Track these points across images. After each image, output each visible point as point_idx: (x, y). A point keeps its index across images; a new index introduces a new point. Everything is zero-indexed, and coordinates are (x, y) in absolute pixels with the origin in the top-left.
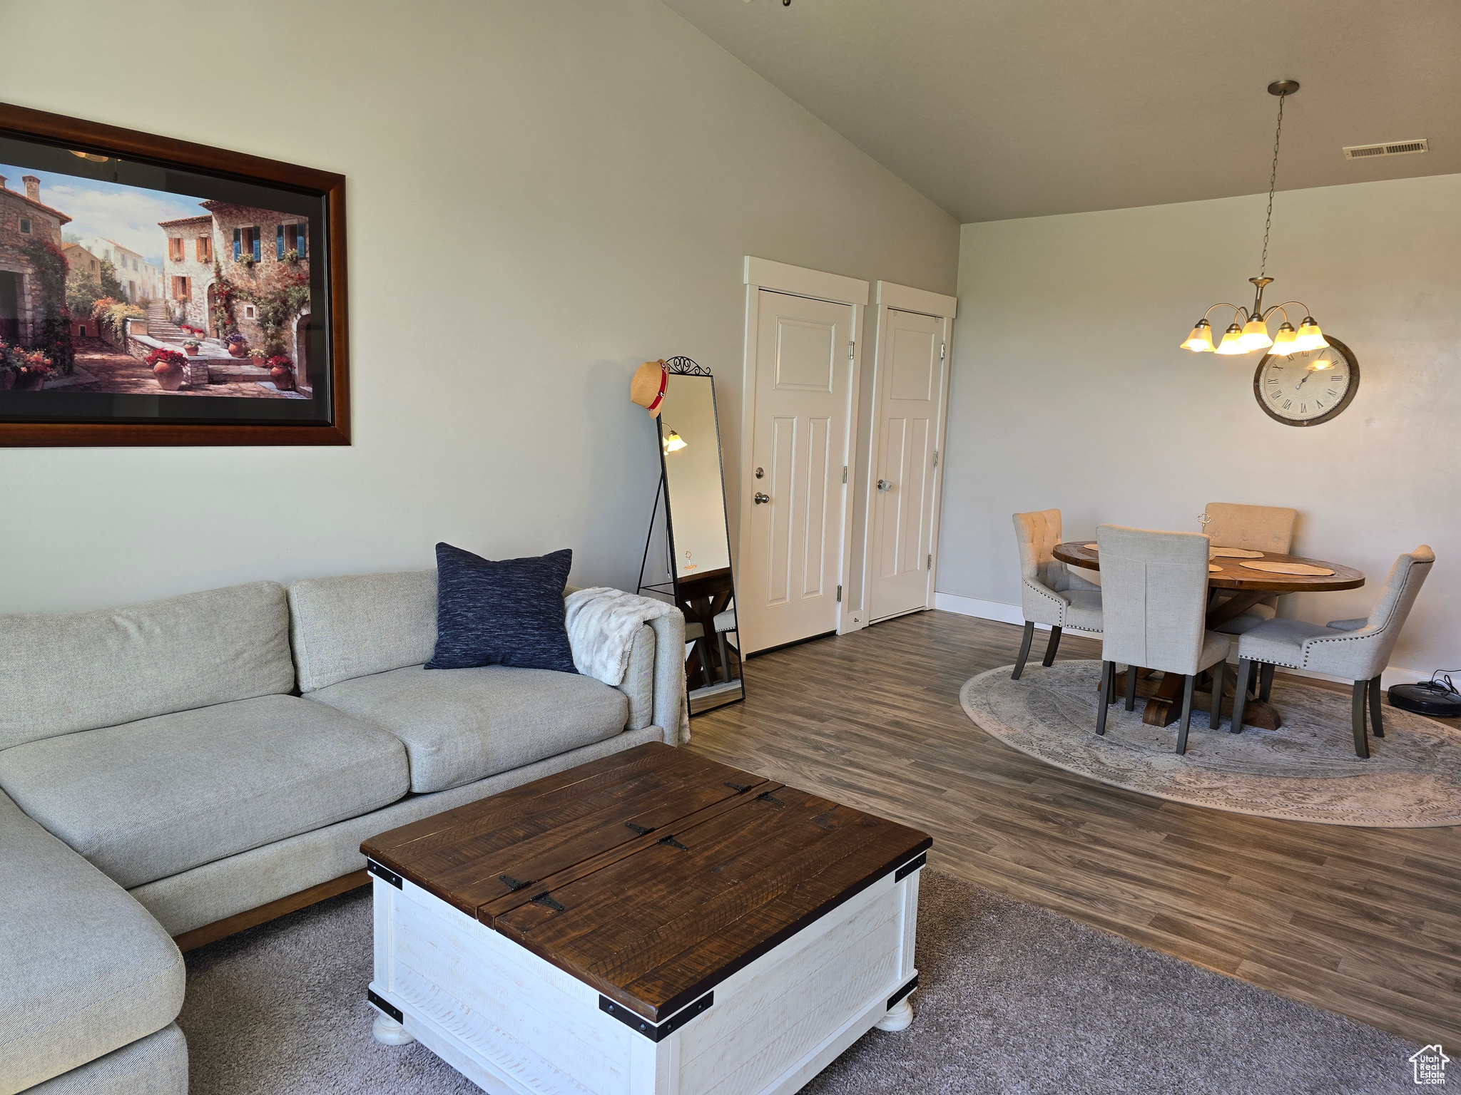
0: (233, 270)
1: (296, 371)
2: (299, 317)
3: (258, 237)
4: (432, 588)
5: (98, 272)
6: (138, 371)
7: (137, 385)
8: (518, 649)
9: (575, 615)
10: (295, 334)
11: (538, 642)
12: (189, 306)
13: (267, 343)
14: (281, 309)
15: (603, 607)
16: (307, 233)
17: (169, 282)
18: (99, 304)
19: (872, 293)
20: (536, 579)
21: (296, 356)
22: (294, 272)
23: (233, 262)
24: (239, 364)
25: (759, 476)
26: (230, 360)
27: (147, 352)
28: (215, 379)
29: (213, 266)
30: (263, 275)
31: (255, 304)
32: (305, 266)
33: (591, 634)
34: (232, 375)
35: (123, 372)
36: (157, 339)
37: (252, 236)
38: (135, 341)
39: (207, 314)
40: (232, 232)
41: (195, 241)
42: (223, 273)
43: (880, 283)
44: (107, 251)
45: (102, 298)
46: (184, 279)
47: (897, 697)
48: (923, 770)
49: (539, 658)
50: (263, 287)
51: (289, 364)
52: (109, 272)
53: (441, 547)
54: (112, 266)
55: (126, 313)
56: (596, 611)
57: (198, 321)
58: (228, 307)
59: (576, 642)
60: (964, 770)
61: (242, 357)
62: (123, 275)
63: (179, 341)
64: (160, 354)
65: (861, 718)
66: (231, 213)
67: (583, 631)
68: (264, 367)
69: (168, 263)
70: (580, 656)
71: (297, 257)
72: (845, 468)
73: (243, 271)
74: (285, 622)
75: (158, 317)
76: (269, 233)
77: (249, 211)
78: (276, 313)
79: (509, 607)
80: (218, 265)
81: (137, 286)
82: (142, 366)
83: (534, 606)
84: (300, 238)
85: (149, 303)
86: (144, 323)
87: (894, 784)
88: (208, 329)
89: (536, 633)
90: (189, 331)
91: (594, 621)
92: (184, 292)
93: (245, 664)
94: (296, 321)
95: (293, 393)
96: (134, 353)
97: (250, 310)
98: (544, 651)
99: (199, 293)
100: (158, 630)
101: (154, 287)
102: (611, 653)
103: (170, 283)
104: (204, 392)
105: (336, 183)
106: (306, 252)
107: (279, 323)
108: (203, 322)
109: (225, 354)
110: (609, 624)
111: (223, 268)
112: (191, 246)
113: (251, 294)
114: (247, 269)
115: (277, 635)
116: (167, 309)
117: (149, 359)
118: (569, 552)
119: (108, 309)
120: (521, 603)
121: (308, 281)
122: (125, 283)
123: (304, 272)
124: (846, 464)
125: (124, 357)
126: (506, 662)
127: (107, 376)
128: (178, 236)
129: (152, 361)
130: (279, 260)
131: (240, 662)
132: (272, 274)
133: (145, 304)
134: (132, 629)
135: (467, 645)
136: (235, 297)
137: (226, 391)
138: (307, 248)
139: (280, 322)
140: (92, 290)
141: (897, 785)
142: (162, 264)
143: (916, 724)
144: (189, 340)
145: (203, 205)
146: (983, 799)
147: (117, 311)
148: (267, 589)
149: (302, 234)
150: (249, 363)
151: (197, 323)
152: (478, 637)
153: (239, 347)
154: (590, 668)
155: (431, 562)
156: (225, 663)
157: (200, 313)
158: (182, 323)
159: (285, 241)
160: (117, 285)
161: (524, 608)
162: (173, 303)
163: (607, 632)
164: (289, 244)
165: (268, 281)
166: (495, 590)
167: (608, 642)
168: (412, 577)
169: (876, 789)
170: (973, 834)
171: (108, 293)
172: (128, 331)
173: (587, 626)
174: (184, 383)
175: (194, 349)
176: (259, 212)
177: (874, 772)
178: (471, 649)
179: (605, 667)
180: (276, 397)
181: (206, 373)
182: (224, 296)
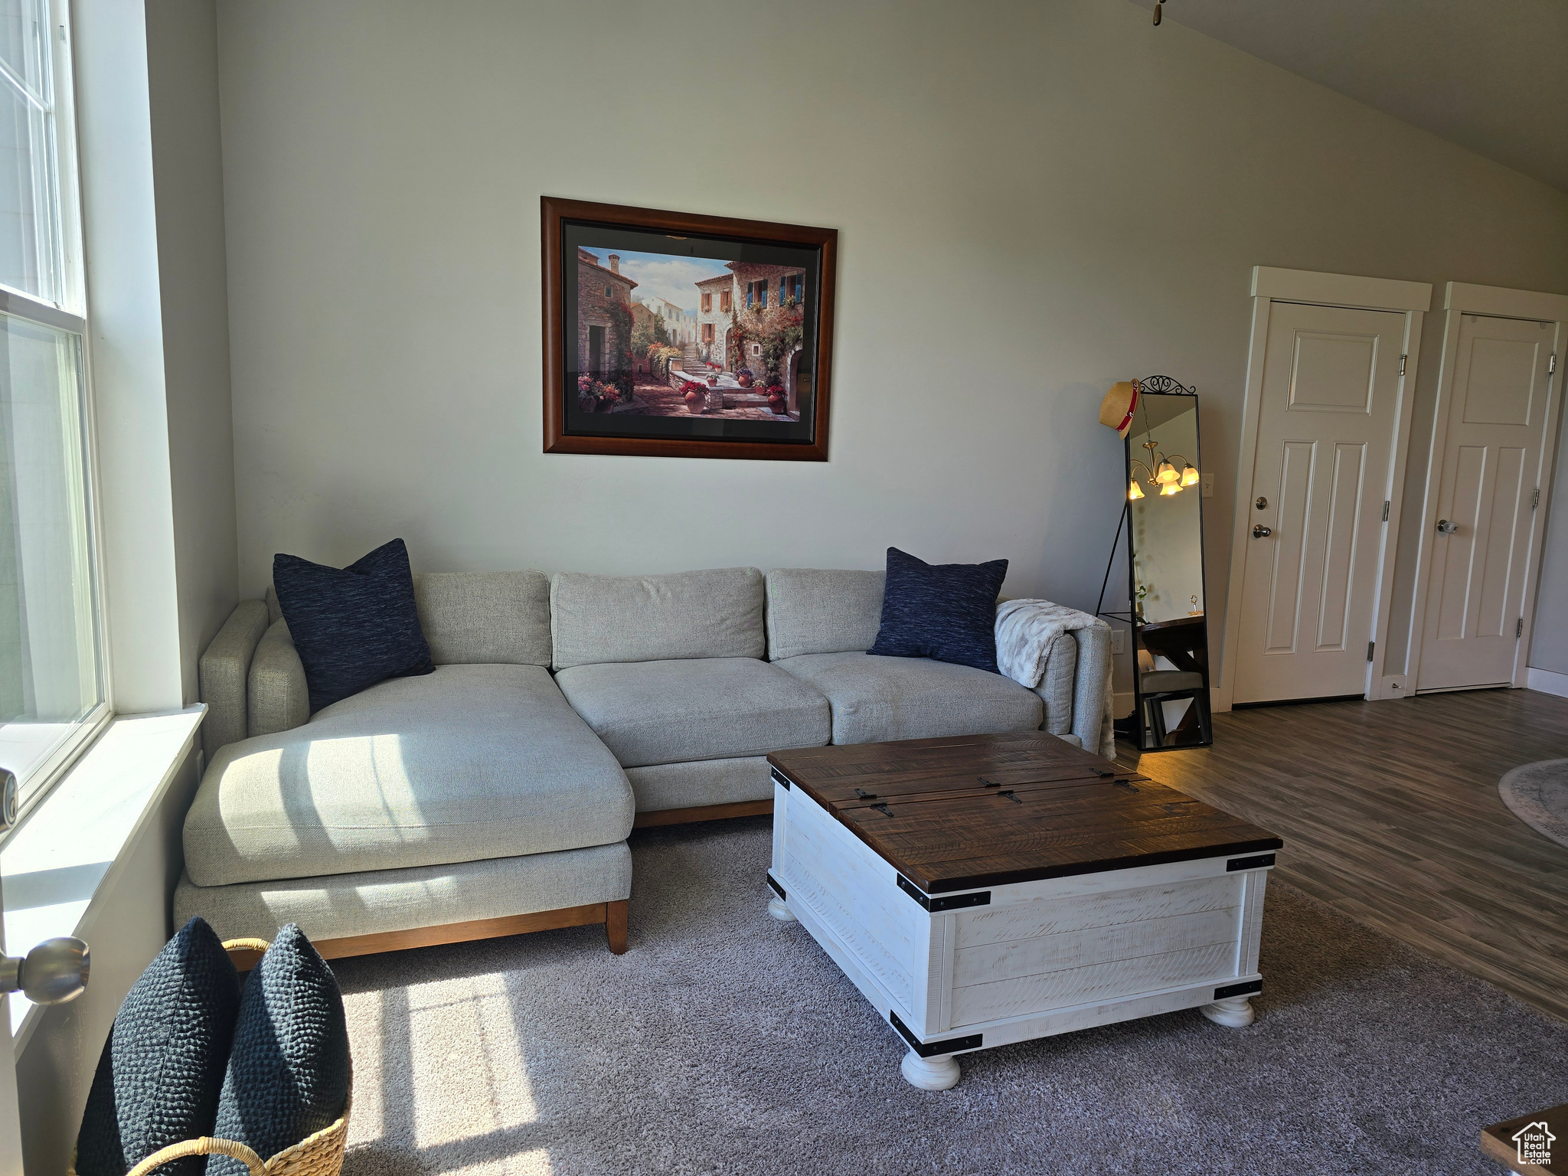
0: (745, 315)
1: (788, 398)
2: (793, 352)
3: (766, 288)
4: (881, 587)
5: (653, 324)
6: (675, 399)
7: (673, 409)
8: (945, 644)
9: (1003, 620)
10: (789, 367)
11: (963, 640)
12: (712, 347)
13: (767, 375)
14: (780, 347)
15: (1030, 614)
16: (804, 282)
17: (700, 328)
18: (652, 347)
19: (1437, 297)
20: (968, 583)
21: (789, 385)
22: (791, 314)
23: (746, 310)
24: (745, 392)
25: (1261, 506)
26: (739, 390)
27: (681, 384)
28: (728, 405)
29: (731, 314)
30: (767, 319)
31: (760, 343)
32: (801, 309)
33: (1014, 639)
34: (740, 402)
35: (665, 400)
36: (689, 374)
37: (762, 287)
38: (674, 375)
39: (725, 353)
40: (747, 286)
41: (720, 295)
42: (739, 319)
43: (1450, 285)
44: (659, 307)
45: (654, 343)
46: (710, 325)
47: (1411, 767)
48: (1402, 837)
49: (963, 655)
50: (767, 330)
51: (783, 392)
52: (660, 323)
53: (892, 552)
54: (662, 318)
55: (669, 354)
56: (1022, 617)
57: (718, 359)
58: (740, 346)
59: (1001, 645)
60: (1459, 846)
61: (748, 387)
62: (669, 325)
63: (705, 375)
64: (690, 385)
65: (1350, 781)
66: (747, 270)
67: (1008, 636)
68: (764, 395)
69: (700, 314)
70: (1003, 658)
71: (794, 303)
72: (1387, 504)
73: (753, 317)
74: (760, 600)
75: (691, 356)
76: (774, 284)
77: (761, 267)
78: (775, 350)
79: (940, 606)
80: (735, 313)
81: (678, 333)
82: (678, 395)
83: (963, 607)
84: (798, 286)
85: (685, 345)
86: (681, 362)
87: (1354, 843)
88: (725, 365)
89: (963, 631)
90: (711, 367)
91: (1018, 627)
92: (710, 336)
93: (727, 629)
94: (791, 356)
95: (785, 416)
96: (673, 385)
97: (756, 348)
98: (968, 649)
99: (720, 337)
100: (669, 594)
101: (689, 333)
102: (1029, 657)
103: (701, 330)
104: (719, 415)
105: (829, 237)
106: (802, 298)
107: (777, 358)
108: (721, 359)
109: (736, 385)
110: (1030, 630)
111: (739, 315)
112: (717, 299)
113: (758, 335)
114: (756, 314)
115: (753, 610)
116: (697, 349)
117: (682, 390)
118: (1006, 562)
119: (658, 351)
120: (951, 603)
121: (802, 322)
122: (670, 331)
123: (800, 314)
124: (1389, 498)
125: (666, 388)
126: (933, 655)
127: (654, 403)
128: (708, 292)
129: (685, 391)
130: (781, 306)
131: (723, 627)
132: (775, 318)
133: (683, 347)
134: (653, 593)
135: (900, 636)
136: (746, 338)
137: (735, 414)
138: (803, 294)
139: (779, 355)
140: (648, 338)
141: (1358, 844)
142: (696, 315)
143: (1421, 796)
144: (711, 374)
145: (727, 266)
146: (1468, 876)
147: (664, 352)
148: (749, 573)
149: (800, 283)
150: (753, 392)
151: (717, 360)
152: (910, 629)
153: (746, 379)
154: (1009, 670)
155: (881, 564)
156: (713, 625)
157: (720, 353)
158: (706, 360)
159: (786, 289)
160: (664, 332)
161: (953, 607)
162: (701, 345)
163: (1027, 637)
164: (789, 293)
165: (772, 322)
166: (929, 590)
167: (1027, 647)
168: (865, 576)
169: (1329, 843)
170: (1432, 902)
171: (658, 339)
172: (670, 368)
173: (1011, 631)
174: (705, 408)
175: (713, 382)
176: (768, 268)
177: (1335, 829)
178: (904, 640)
179: (1022, 669)
180: (771, 420)
181: (721, 400)
182: (738, 337)
